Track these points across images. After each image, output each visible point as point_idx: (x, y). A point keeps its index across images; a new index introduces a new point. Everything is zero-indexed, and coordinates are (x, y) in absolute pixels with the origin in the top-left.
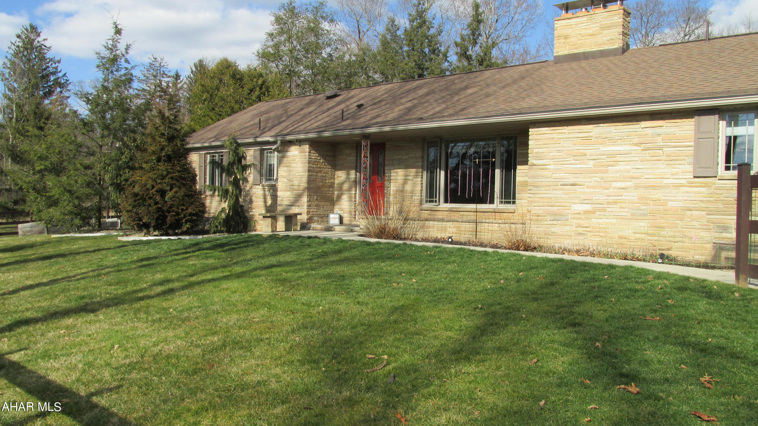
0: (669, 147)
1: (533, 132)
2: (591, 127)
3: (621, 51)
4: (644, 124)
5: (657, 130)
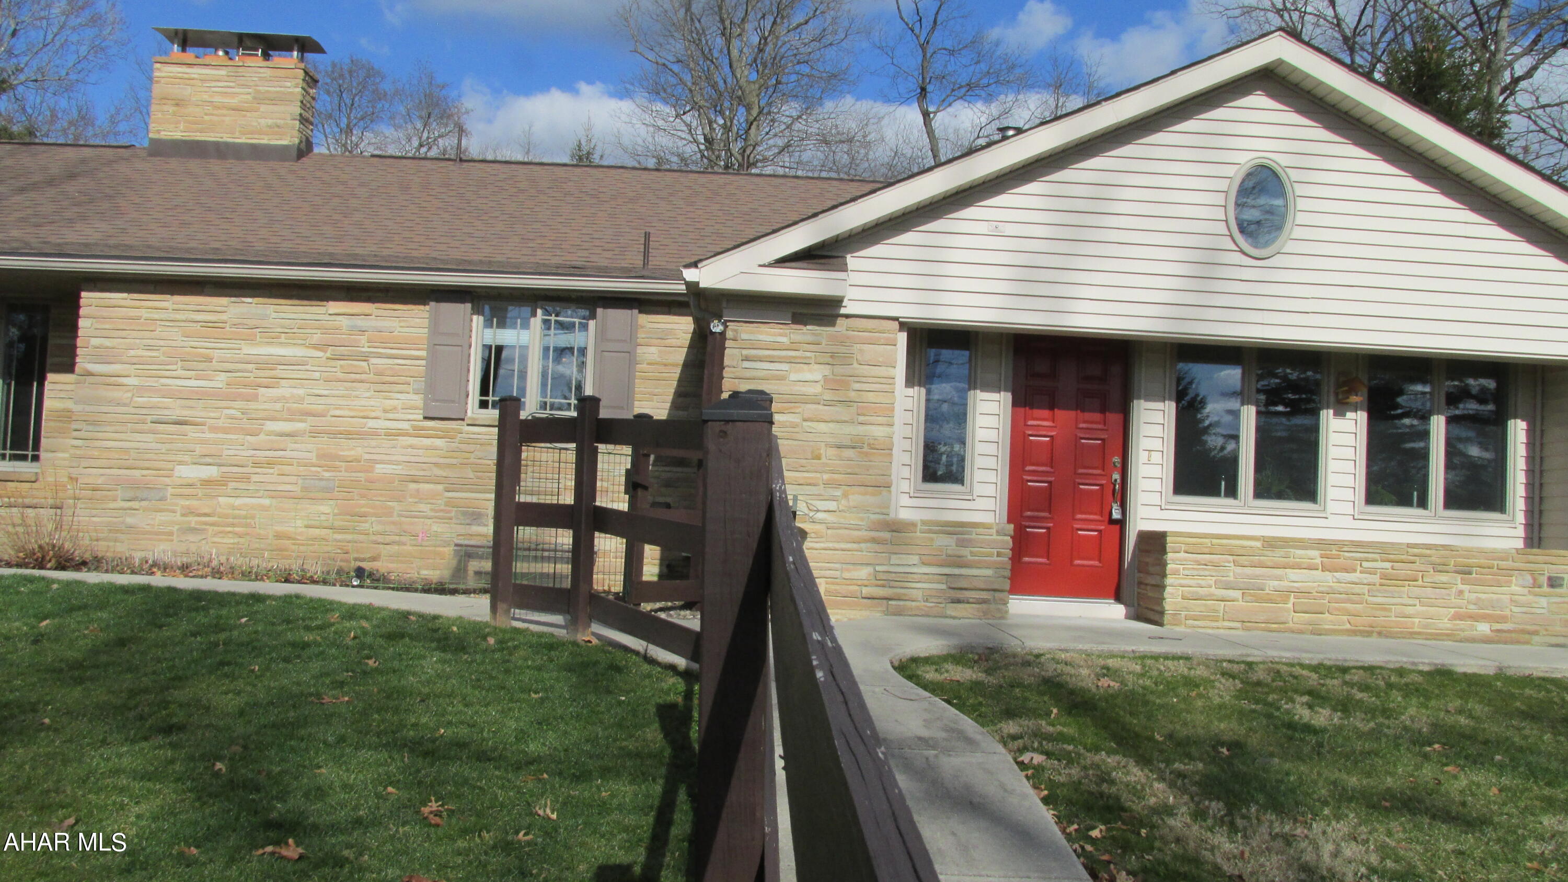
0: (380, 356)
1: (89, 299)
2: (224, 301)
3: (294, 153)
4: (335, 307)
5: (361, 322)
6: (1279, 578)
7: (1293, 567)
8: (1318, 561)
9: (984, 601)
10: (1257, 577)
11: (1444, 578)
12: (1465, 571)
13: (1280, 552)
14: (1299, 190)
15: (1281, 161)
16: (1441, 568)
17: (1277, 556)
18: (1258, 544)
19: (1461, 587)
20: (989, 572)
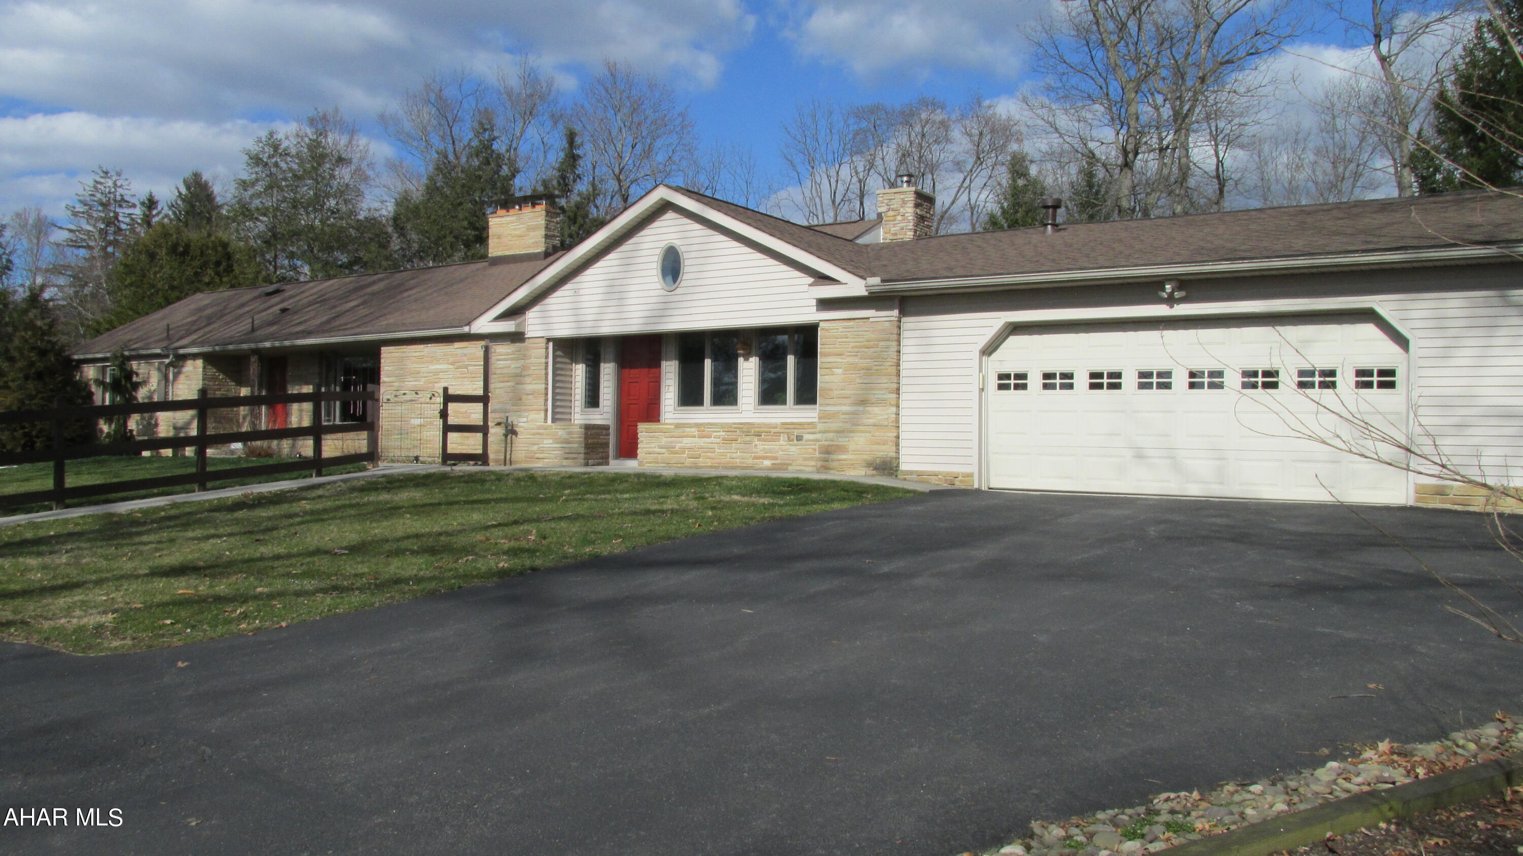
1: (384, 349)
2: (422, 346)
3: (543, 255)
4: (457, 345)
6: (681, 442)
7: (687, 437)
8: (696, 433)
9: (574, 458)
10: (671, 442)
11: (748, 438)
12: (758, 435)
13: (681, 430)
14: (686, 256)
15: (677, 243)
16: (747, 433)
17: (679, 432)
18: (672, 427)
19: (757, 443)
20: (576, 445)
